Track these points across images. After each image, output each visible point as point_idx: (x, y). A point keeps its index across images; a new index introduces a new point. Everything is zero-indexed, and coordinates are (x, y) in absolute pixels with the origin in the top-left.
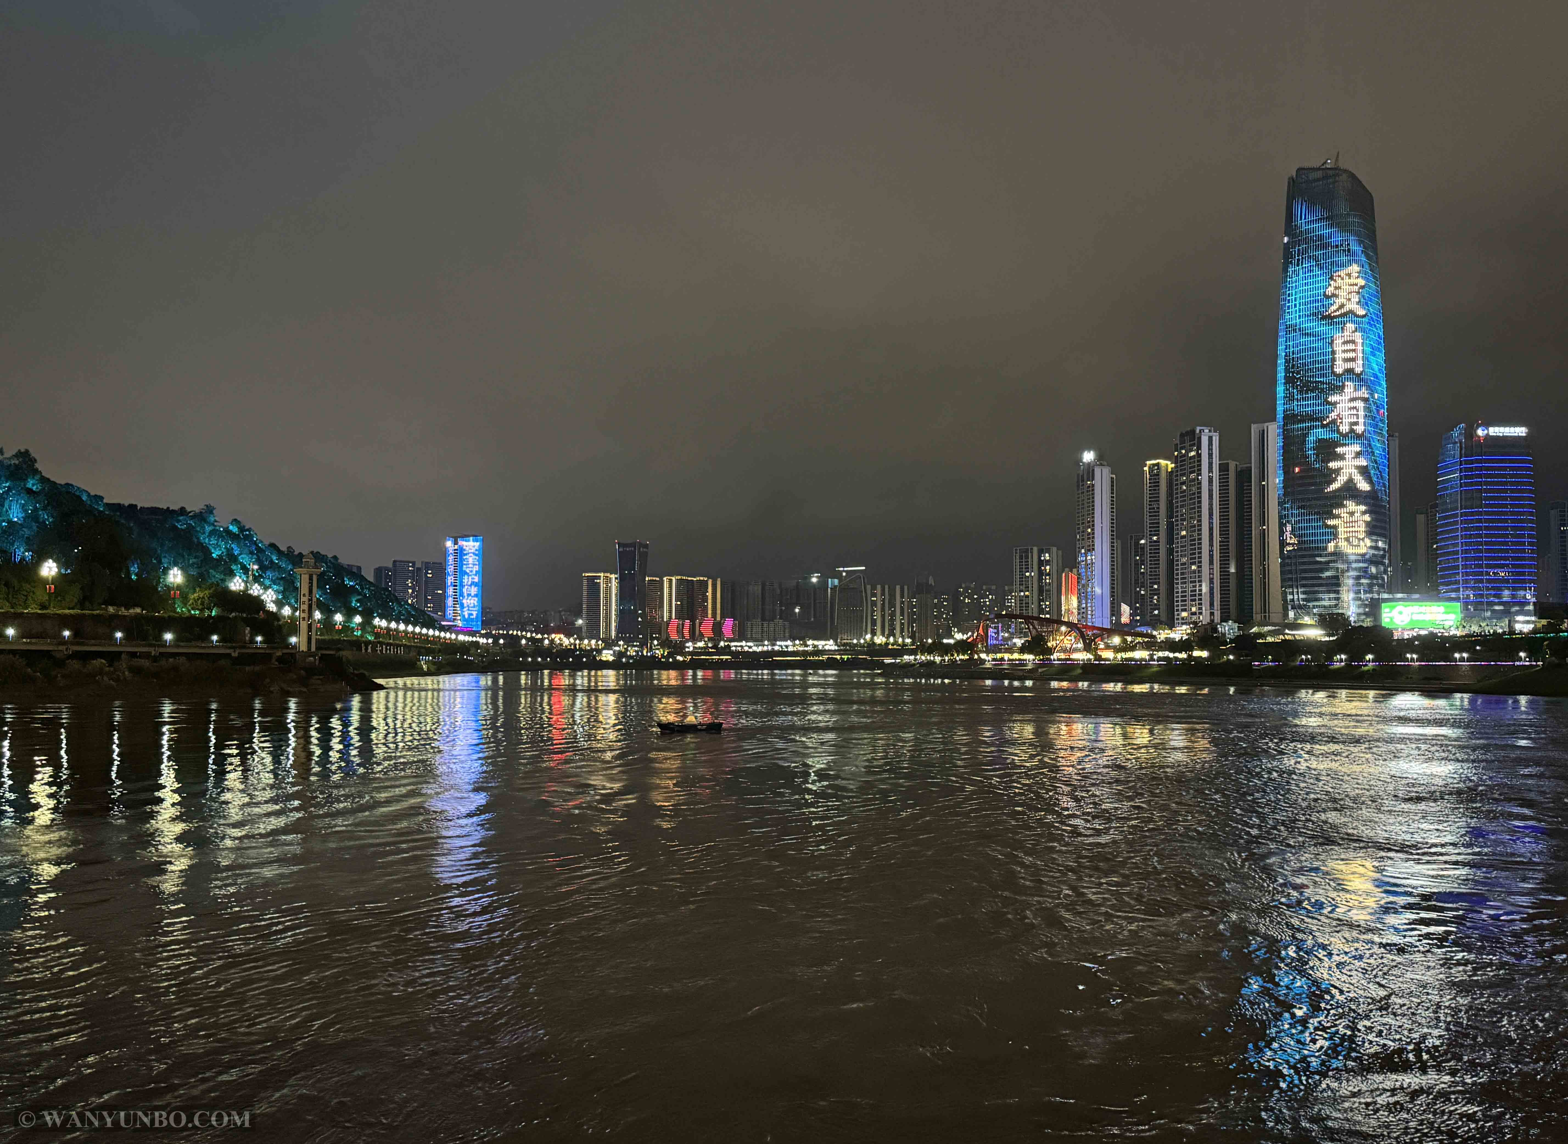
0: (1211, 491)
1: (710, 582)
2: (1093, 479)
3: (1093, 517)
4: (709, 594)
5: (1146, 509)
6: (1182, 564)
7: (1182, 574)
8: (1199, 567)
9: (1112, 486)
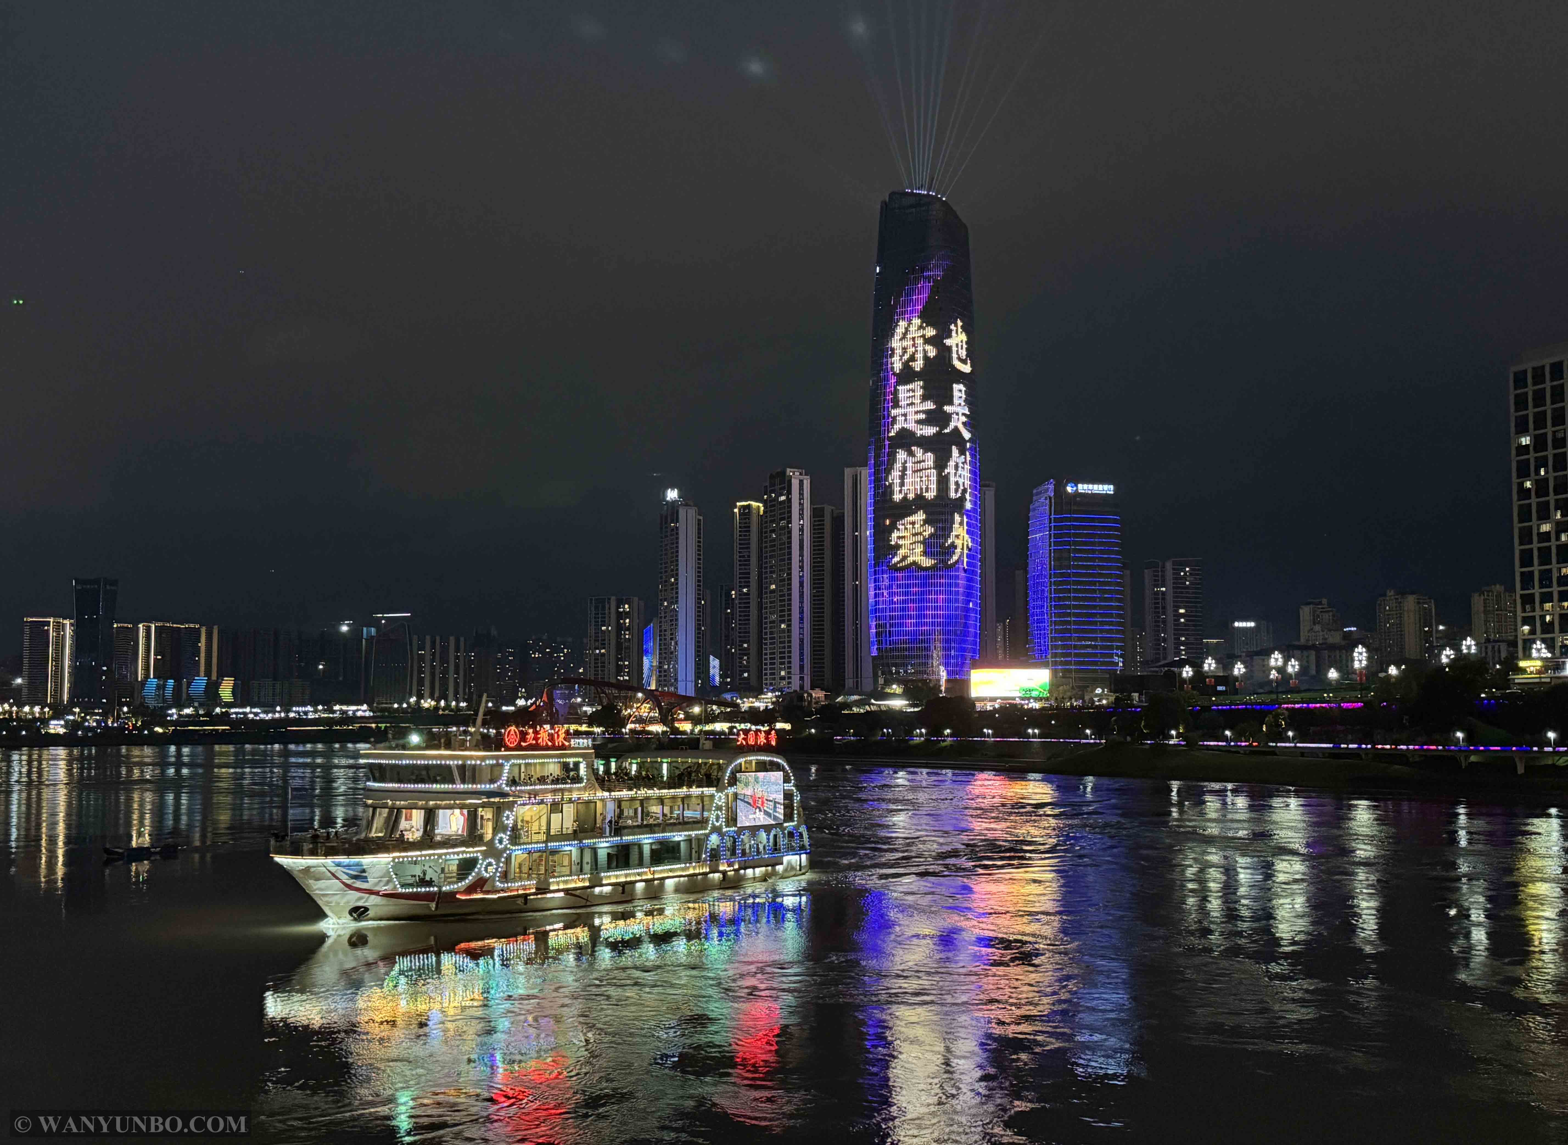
0: (801, 542)
1: (203, 630)
2: (677, 521)
3: (677, 565)
4: (202, 644)
5: (736, 557)
6: (771, 622)
7: (771, 633)
8: (789, 626)
9: (699, 529)
